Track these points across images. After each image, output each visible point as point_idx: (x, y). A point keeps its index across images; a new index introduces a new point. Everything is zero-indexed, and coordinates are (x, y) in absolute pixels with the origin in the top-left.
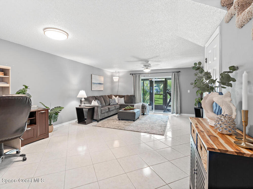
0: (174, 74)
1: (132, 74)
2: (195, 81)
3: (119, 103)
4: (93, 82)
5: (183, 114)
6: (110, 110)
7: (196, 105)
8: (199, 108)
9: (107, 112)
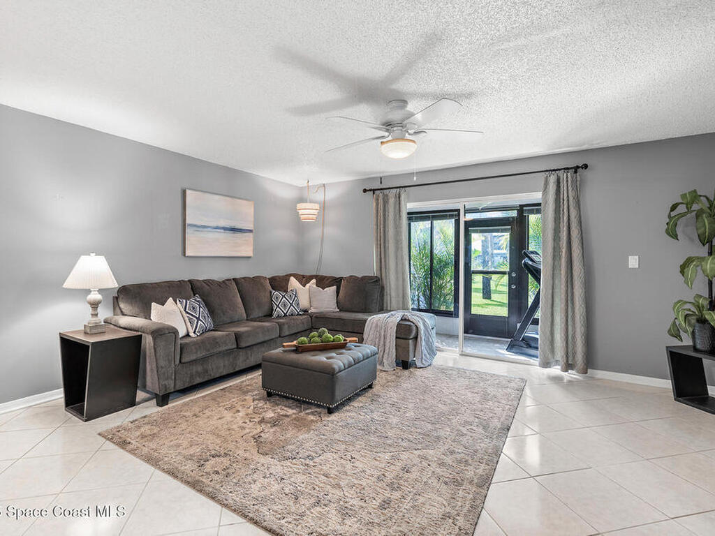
0: (552, 179)
1: (374, 191)
2: (674, 208)
3: (312, 310)
4: (188, 222)
5: (600, 374)
6: (243, 344)
7: (678, 336)
8: (695, 349)
9: (229, 352)
